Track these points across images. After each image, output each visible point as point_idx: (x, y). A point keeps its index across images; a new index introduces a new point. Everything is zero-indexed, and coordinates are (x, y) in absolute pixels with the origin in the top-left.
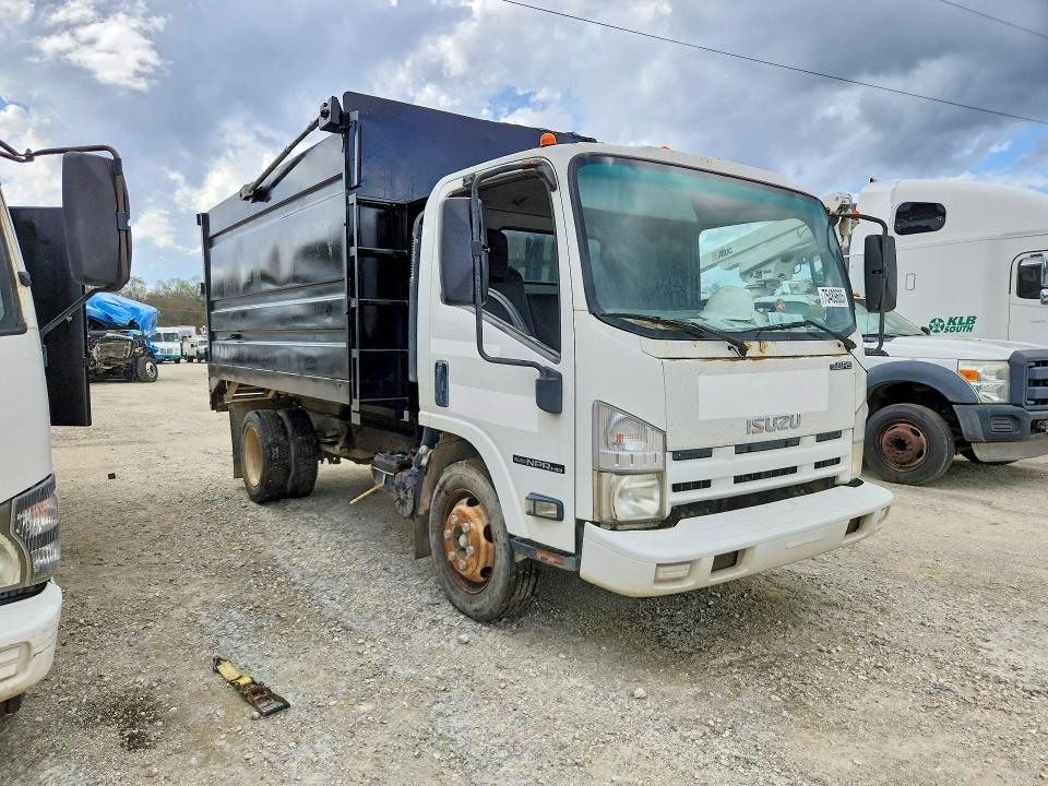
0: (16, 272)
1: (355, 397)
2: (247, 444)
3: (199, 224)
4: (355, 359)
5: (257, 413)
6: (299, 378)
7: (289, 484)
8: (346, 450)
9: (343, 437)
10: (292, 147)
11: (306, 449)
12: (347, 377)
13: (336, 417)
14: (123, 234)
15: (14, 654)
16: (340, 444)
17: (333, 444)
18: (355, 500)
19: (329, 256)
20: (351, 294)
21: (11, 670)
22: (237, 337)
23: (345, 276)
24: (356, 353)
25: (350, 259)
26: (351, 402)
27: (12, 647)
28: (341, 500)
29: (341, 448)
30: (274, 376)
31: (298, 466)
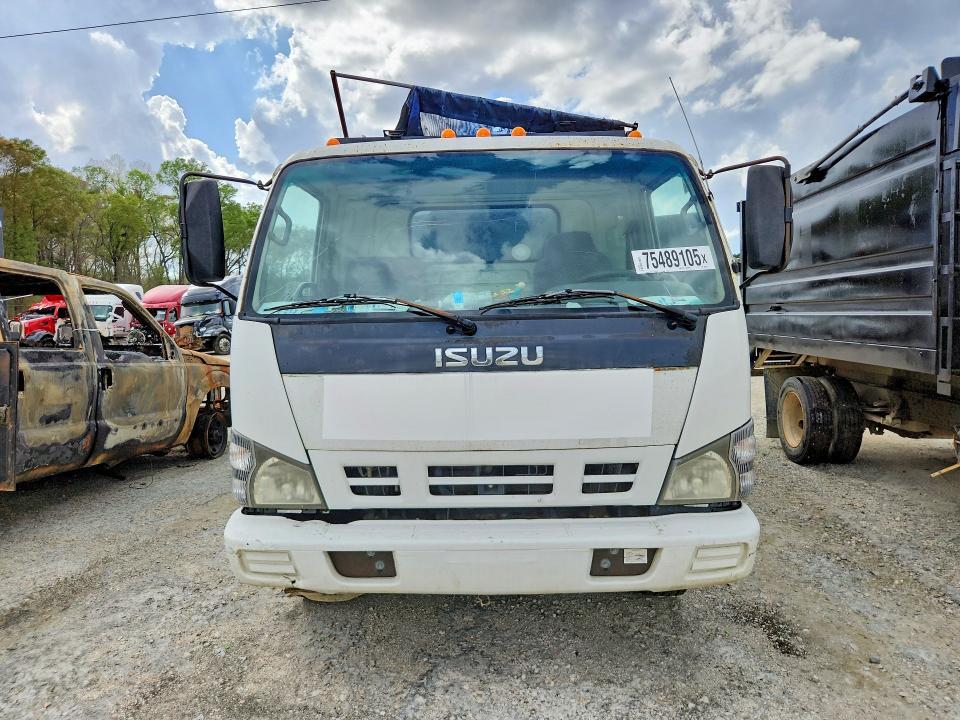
0: (730, 263)
1: (944, 366)
2: (784, 407)
3: (738, 210)
4: (945, 329)
5: (799, 379)
6: (859, 347)
7: (831, 448)
8: (899, 421)
9: (897, 408)
10: (865, 126)
11: (852, 418)
12: (934, 345)
13: (885, 387)
14: (788, 225)
15: (738, 550)
16: (893, 415)
17: (883, 415)
18: (937, 474)
19: (912, 225)
20: (942, 260)
21: (734, 562)
22: (778, 309)
23: (934, 242)
24: (946, 321)
25: (943, 226)
26: (937, 373)
27: (738, 544)
28: (888, 472)
29: (893, 419)
30: (822, 345)
31: (841, 432)
